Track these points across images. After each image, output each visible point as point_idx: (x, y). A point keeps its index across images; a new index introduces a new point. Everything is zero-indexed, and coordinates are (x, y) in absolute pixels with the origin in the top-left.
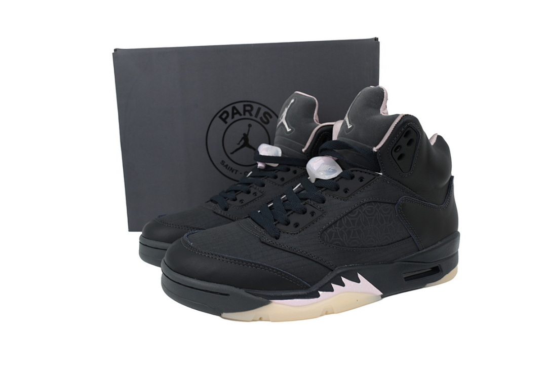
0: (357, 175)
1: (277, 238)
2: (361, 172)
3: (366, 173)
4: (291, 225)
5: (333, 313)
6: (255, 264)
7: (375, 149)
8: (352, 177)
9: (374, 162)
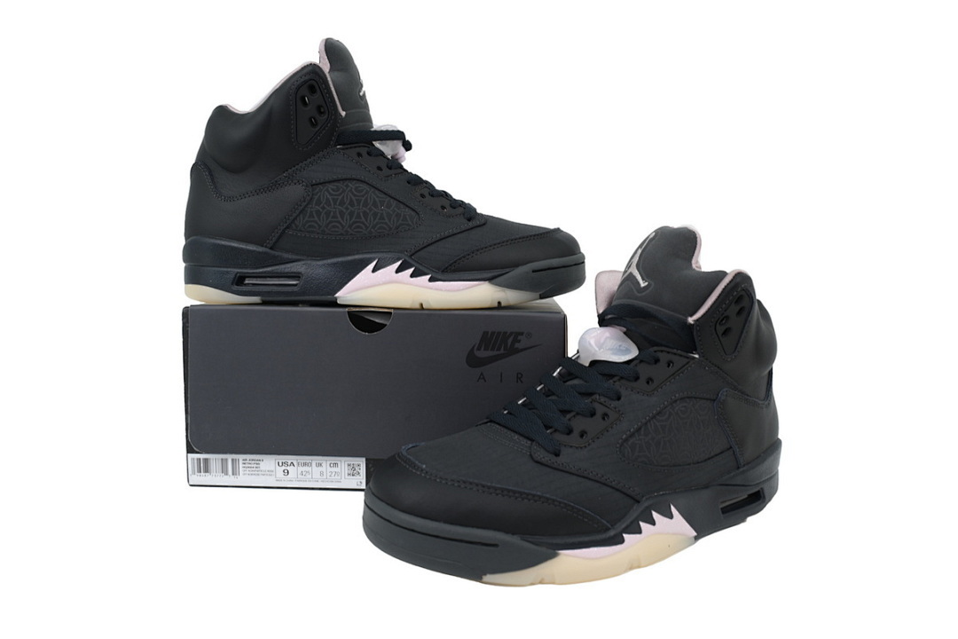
0: (664, 357)
1: (557, 455)
2: (668, 352)
3: (675, 354)
4: (576, 433)
5: (639, 567)
6: (534, 496)
7: (691, 320)
8: (657, 361)
9: (688, 338)
